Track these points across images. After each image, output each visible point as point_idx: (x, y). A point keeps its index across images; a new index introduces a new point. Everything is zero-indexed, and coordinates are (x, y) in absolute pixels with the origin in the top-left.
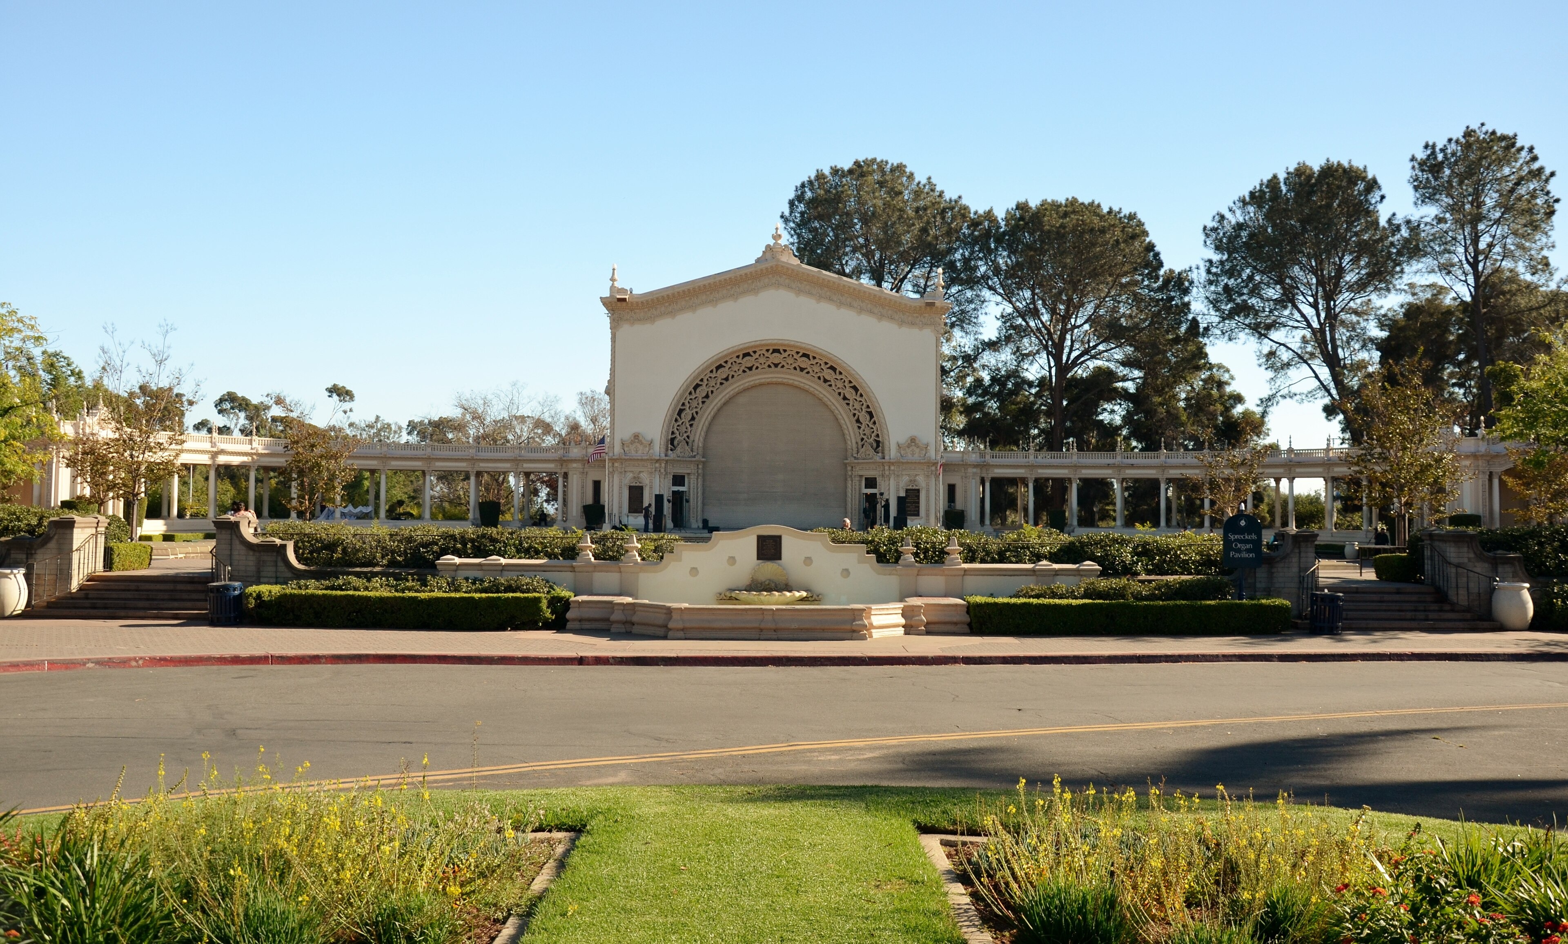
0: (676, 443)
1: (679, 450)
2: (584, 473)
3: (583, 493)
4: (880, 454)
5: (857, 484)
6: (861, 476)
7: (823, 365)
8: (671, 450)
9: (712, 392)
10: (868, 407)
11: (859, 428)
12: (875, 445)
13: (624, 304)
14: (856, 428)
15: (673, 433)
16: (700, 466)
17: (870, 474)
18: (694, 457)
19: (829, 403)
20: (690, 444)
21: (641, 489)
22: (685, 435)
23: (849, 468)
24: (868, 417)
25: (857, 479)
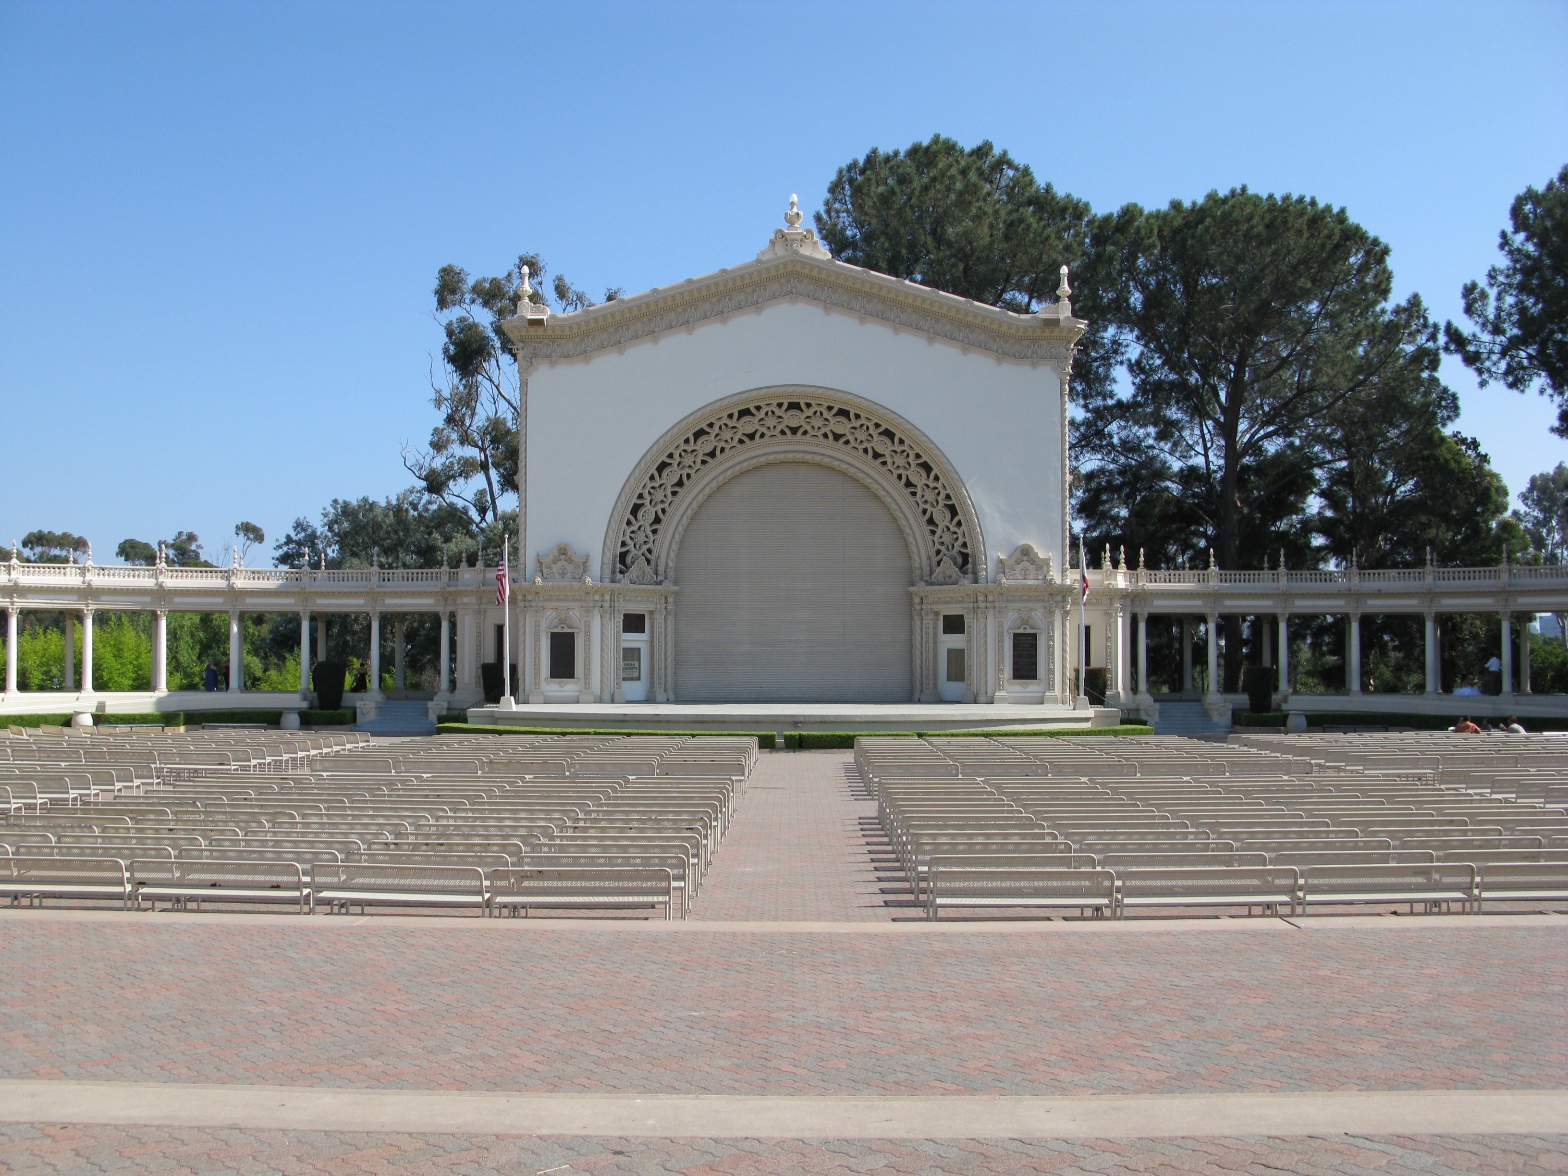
0: (628, 560)
1: (634, 571)
2: (480, 613)
3: (479, 646)
4: (970, 576)
5: (931, 626)
6: (937, 614)
7: (872, 428)
8: (621, 572)
9: (689, 476)
10: (948, 497)
11: (933, 533)
12: (960, 560)
13: (540, 331)
14: (928, 533)
15: (624, 544)
16: (670, 600)
17: (954, 610)
18: (660, 583)
19: (881, 493)
20: (653, 563)
21: (570, 637)
22: (645, 548)
23: (917, 600)
24: (948, 516)
25: (931, 616)
